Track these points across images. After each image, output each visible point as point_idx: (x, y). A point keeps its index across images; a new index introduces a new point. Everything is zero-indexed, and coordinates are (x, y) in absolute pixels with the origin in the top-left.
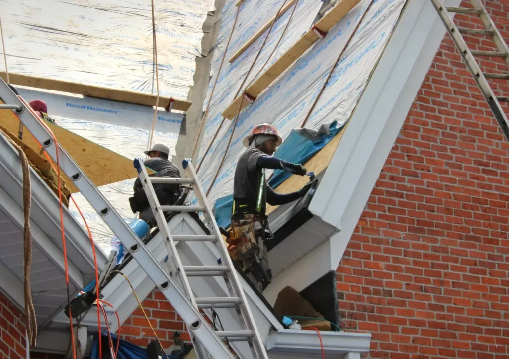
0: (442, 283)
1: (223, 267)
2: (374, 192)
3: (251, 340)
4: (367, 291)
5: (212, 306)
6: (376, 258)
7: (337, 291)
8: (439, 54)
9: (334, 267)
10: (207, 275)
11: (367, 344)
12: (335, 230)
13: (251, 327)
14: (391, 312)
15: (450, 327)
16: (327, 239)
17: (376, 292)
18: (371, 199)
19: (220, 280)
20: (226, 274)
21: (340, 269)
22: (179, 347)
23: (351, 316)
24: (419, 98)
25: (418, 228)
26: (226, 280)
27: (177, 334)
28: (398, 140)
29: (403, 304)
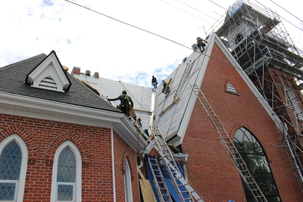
0: (198, 146)
1: (165, 144)
2: (186, 131)
3: (170, 156)
4: (187, 147)
5: (164, 150)
6: (188, 142)
7: (182, 147)
8: (194, 109)
9: (181, 143)
10: (162, 146)
11: (188, 156)
12: (181, 138)
13: (170, 154)
14: (191, 150)
15: (200, 153)
16: (180, 139)
17: (188, 147)
18: (186, 132)
19: (164, 146)
20: (165, 145)
21: (182, 144)
22: (158, 156)
23: (185, 151)
24: (191, 116)
25: (194, 137)
26: (165, 146)
27: (158, 154)
28: (189, 123)
29: (192, 149)
